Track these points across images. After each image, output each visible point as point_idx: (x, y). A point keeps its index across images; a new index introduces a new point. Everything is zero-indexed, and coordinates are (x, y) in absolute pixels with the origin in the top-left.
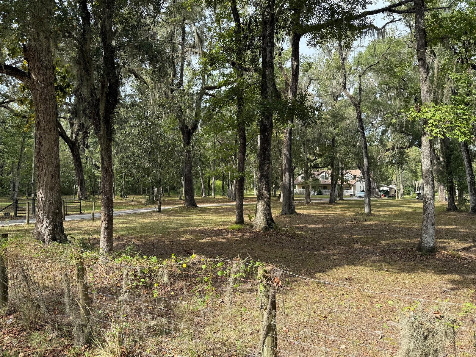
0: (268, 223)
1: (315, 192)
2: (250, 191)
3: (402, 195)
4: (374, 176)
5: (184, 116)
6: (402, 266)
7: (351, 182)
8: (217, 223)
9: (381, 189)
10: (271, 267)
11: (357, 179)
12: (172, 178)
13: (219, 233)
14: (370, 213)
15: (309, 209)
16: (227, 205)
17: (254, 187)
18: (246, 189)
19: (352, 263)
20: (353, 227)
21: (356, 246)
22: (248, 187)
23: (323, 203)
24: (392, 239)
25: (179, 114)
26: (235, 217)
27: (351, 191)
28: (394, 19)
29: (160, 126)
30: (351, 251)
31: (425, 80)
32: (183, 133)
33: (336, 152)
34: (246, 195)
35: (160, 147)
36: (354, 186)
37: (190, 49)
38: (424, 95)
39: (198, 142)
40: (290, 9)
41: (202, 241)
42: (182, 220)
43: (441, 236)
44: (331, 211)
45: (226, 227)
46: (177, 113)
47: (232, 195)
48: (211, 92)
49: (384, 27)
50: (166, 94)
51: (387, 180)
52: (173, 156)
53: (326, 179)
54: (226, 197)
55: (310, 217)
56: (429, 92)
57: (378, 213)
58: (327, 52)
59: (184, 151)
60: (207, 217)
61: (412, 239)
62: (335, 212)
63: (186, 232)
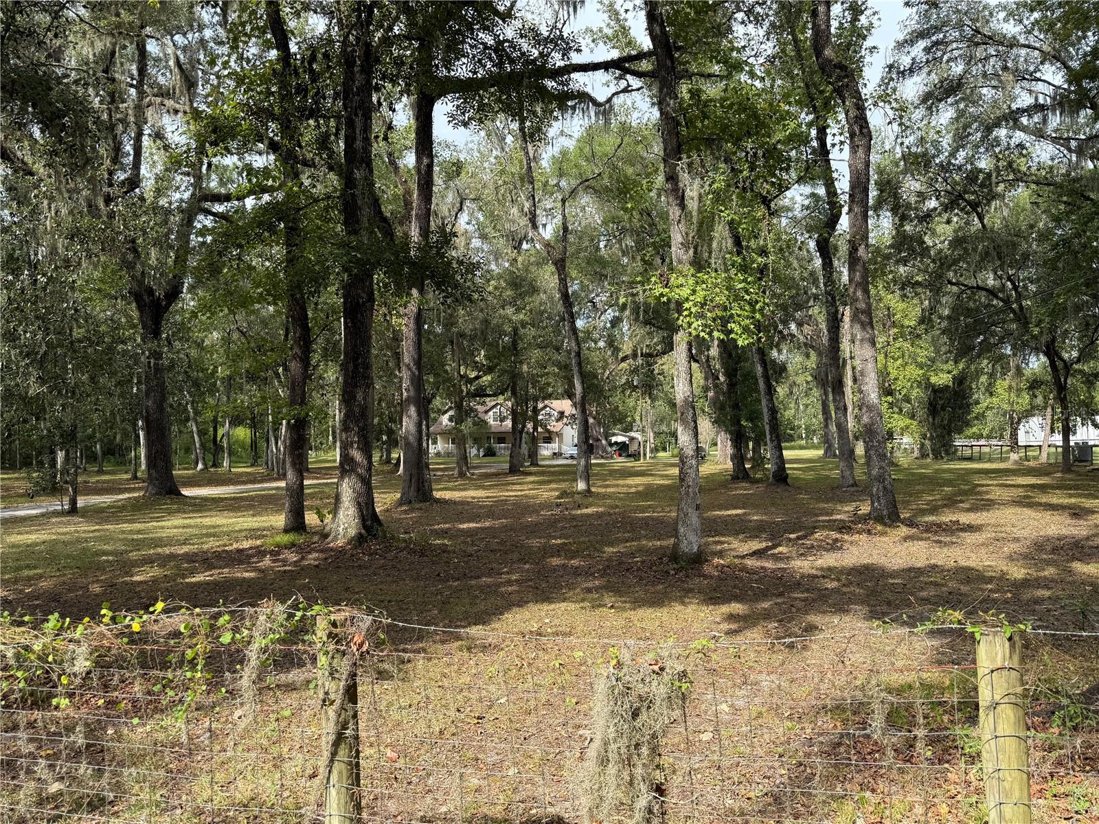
0: (365, 526)
1: (478, 451)
2: (326, 452)
3: (651, 451)
4: (598, 413)
5: (143, 264)
6: (641, 594)
7: (554, 426)
8: (236, 535)
9: (614, 439)
10: (347, 614)
11: (565, 419)
12: (110, 423)
13: (240, 558)
14: (589, 491)
15: (465, 490)
16: (264, 489)
17: (335, 442)
18: (316, 447)
19: (545, 596)
20: (553, 523)
21: (556, 561)
22: (321, 443)
23: (496, 475)
24: (627, 541)
25: (130, 257)
26: (284, 516)
27: (554, 446)
28: (629, 86)
29: (73, 289)
30: (544, 573)
31: (679, 222)
32: (140, 308)
33: (521, 363)
34: (315, 462)
35: (72, 343)
36: (559, 435)
37: (159, 100)
38: (676, 251)
39: (182, 330)
40: (408, 37)
41: (193, 580)
42: (139, 532)
43: (716, 531)
44: (512, 491)
45: (258, 542)
46: (124, 255)
47: (277, 463)
48: (219, 208)
49: (609, 100)
50: (90, 206)
51: (622, 420)
52: (110, 365)
53: (502, 419)
54: (261, 470)
55: (466, 507)
56: (686, 245)
57: (603, 490)
58: (495, 139)
59: (143, 353)
60: (207, 521)
61: (663, 539)
62: (519, 493)
63: (149, 561)
